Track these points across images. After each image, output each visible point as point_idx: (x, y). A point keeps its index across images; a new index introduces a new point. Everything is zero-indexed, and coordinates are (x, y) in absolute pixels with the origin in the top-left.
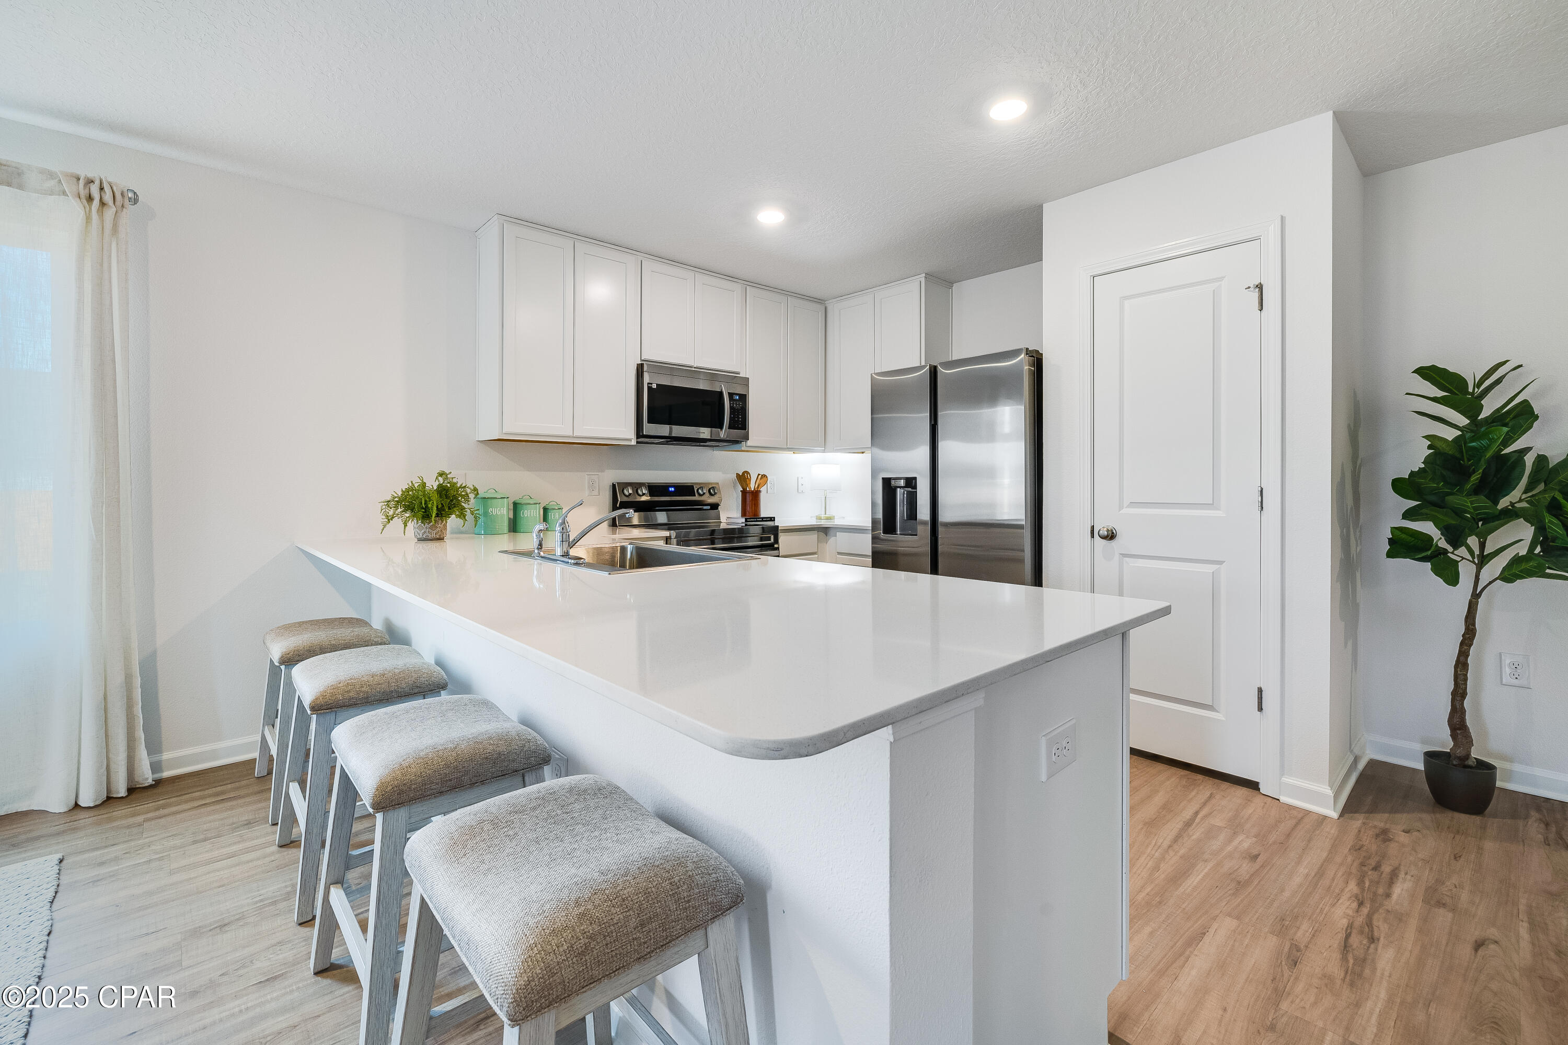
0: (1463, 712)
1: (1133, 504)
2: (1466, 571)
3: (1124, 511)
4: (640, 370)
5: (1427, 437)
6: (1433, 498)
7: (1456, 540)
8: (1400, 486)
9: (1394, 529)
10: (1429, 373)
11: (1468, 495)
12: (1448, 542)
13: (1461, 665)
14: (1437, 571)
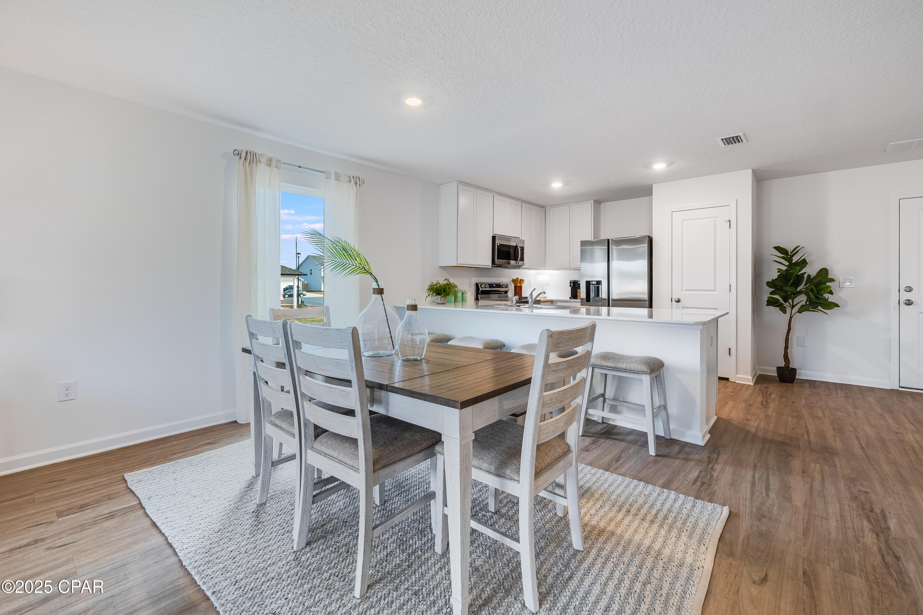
0: (787, 353)
1: (687, 290)
2: (788, 310)
3: (684, 292)
4: (494, 238)
5: (777, 269)
6: (779, 288)
7: (786, 300)
8: (768, 284)
9: (768, 297)
10: (778, 248)
11: (789, 287)
12: (784, 301)
13: (787, 339)
14: (781, 310)
